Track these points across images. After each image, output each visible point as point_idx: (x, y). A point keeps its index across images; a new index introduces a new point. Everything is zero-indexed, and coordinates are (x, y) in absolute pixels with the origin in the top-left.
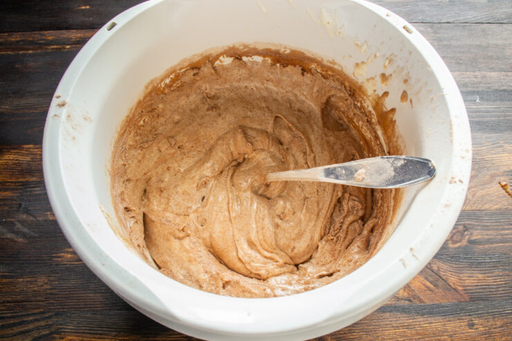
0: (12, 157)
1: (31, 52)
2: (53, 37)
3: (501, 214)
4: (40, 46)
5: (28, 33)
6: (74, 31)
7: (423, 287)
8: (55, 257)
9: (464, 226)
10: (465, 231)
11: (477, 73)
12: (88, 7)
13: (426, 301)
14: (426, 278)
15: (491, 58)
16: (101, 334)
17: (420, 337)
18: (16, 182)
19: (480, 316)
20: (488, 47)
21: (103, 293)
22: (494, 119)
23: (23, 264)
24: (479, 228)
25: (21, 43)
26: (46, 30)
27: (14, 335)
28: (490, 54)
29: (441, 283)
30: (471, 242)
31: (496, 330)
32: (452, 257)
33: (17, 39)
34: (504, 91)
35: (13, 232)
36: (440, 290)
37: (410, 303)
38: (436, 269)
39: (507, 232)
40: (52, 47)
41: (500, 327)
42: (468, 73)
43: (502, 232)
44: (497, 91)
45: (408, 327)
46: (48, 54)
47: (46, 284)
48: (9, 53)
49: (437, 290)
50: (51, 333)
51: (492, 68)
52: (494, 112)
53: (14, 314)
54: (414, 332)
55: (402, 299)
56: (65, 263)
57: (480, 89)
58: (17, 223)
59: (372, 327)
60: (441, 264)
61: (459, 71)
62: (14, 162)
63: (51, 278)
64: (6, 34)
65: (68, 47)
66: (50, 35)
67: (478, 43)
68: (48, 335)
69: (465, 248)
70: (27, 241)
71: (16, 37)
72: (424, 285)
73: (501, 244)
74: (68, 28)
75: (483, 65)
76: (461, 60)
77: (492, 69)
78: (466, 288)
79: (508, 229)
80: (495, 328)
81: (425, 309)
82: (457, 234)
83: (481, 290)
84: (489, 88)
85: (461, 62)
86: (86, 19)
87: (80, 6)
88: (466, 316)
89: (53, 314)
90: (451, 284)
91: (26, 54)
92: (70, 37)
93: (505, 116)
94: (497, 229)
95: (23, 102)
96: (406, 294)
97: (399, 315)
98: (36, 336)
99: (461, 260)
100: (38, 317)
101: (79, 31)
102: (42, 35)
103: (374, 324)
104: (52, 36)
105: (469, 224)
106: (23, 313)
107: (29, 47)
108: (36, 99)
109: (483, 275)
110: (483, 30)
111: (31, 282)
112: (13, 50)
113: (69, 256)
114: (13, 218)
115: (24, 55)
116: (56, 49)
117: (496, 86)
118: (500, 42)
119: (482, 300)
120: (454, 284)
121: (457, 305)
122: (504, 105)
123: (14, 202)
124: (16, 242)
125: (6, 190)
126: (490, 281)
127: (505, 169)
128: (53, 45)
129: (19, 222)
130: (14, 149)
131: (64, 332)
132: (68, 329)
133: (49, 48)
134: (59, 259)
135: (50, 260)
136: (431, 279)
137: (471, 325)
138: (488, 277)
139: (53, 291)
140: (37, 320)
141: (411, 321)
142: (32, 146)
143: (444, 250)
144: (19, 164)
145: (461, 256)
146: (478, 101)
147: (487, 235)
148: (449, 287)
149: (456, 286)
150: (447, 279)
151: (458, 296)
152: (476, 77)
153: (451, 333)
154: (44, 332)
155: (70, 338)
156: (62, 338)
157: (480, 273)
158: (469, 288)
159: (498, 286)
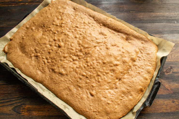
1: (13, 5)
4: (17, 3)
9: (171, 67)
10: (171, 69)
11: (176, 13)
16: (39, 105)
19: (176, 99)
24: (177, 68)
25: (10, 2)
27: (8, 105)
30: (173, 72)
32: (167, 78)
40: (21, 4)
42: (172, 13)
46: (20, 6)
48: (6, 6)
50: (21, 105)
53: (8, 98)
57: (177, 19)
61: (169, 12)
65: (27, 4)
67: (176, 2)
68: (20, 105)
69: (171, 75)
75: (178, 10)
76: (169, 8)
78: (171, 89)
82: (169, 70)
83: (177, 90)
85: (170, 9)
88: (172, 99)
89: (22, 98)
90: (166, 87)
95: (11, 23)
98: (16, 106)
99: (170, 79)
100: (16, 99)
105: (173, 66)
106: (11, 98)
107: (13, 4)
108: (16, 22)
109: (178, 84)
112: (7, 4)
115: (11, 6)
119: (178, 93)
120: (167, 87)
121: (168, 95)
128: (22, 3)
131: (26, 104)
132: (27, 103)
133: (20, 4)
137: (173, 102)
140: (16, 100)
143: (164, 76)
145: (170, 77)
148: (165, 88)
149: (168, 88)
150: (165, 86)
151: (169, 92)
152: (175, 14)
153: (166, 105)
154: (19, 104)
155: (28, 106)
156: (25, 106)
157: (177, 84)
158: (173, 89)
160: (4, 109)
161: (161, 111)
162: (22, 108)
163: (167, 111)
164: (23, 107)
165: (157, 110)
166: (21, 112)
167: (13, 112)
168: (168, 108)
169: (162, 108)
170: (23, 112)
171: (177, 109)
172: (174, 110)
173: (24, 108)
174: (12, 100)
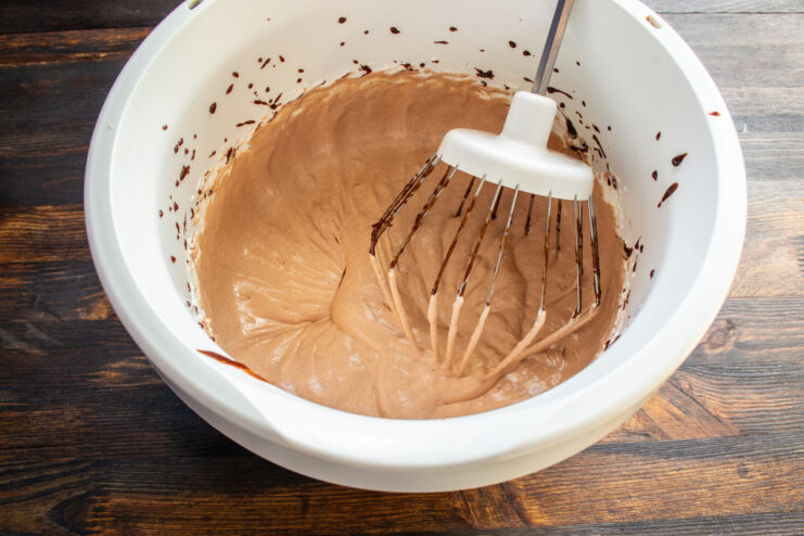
0: (18, 225)
1: (44, 63)
2: (79, 41)
3: (785, 302)
4: (59, 54)
5: (39, 34)
6: (111, 30)
7: (667, 415)
8: (91, 377)
9: (729, 321)
10: (729, 329)
11: (743, 89)
13: (672, 435)
14: (671, 401)
15: (764, 65)
16: (167, 494)
17: (665, 490)
18: (26, 264)
19: (755, 458)
20: (759, 49)
21: (168, 431)
22: (770, 158)
23: (40, 388)
24: (753, 324)
25: (28, 50)
26: (67, 30)
27: (29, 498)
28: (763, 60)
29: (694, 407)
30: (738, 345)
31: (781, 479)
32: (711, 369)
33: (23, 44)
34: (785, 115)
35: (25, 340)
36: (695, 420)
37: (648, 439)
38: (687, 386)
39: (794, 329)
40: (78, 55)
41: (788, 475)
42: (731, 89)
43: (788, 330)
44: (774, 115)
45: (645, 475)
46: (71, 66)
47: (78, 418)
48: (10, 65)
49: (688, 419)
50: (88, 494)
51: (765, 82)
52: (771, 147)
53: (30, 466)
54: (655, 483)
55: (635, 434)
56: (108, 385)
57: (748, 114)
58: (30, 326)
59: (589, 477)
60: (693, 379)
62: (22, 232)
63: (86, 410)
64: (5, 37)
65: (102, 55)
66: (74, 37)
67: (743, 43)
68: (83, 496)
69: (731, 354)
70: (46, 354)
71: (19, 41)
72: (669, 411)
73: (787, 349)
74: (103, 26)
75: (752, 76)
76: (718, 69)
77: (767, 83)
78: (733, 416)
79: (797, 326)
80: (780, 476)
81: (671, 448)
82: (719, 333)
83: (758, 419)
84: (762, 111)
85: (718, 72)
86: (130, 12)
88: (733, 458)
89: (89, 464)
90: (710, 410)
91: (37, 66)
92: (107, 39)
93: (788, 154)
94: (779, 326)
95: (35, 140)
96: (640, 426)
97: (630, 457)
98: (64, 498)
99: (725, 374)
100: (67, 470)
101: (120, 30)
102: (62, 37)
103: (593, 472)
104: (77, 38)
105: (737, 319)
106: (43, 464)
108: (55, 136)
109: (759, 396)
110: (751, 24)
111: (54, 417)
112: (17, 60)
113: (113, 374)
114: (23, 318)
115: (33, 69)
116: (85, 58)
117: (774, 108)
118: (778, 42)
119: (759, 434)
120: (715, 409)
121: (720, 441)
122: (785, 138)
123: (24, 294)
124: (28, 354)
125: (10, 276)
126: (771, 404)
127: (790, 234)
128: (80, 52)
129: (34, 323)
130: (22, 212)
131: (109, 491)
132: (115, 486)
133: (72, 56)
134: (98, 380)
135: (83, 381)
136: (679, 402)
137: (743, 472)
138: (767, 398)
139: (90, 429)
140: (65, 474)
141: (649, 466)
142: (49, 207)
143: (698, 359)
144: (30, 235)
145: (726, 367)
146: (745, 131)
147: (764, 334)
148: (707, 414)
149: (718, 413)
150: (705, 402)
151: (722, 428)
152: (741, 95)
153: (712, 484)
154: (77, 493)
155: (117, 500)
156: (106, 501)
157: (755, 393)
158: (737, 415)
159: (784, 412)
160: (12, 516)
161: (691, 514)
162: (91, 507)
163: (717, 513)
164: (97, 505)
165: (673, 507)
166: (87, 524)
167: (54, 525)
168: (721, 500)
169: (695, 500)
170: (94, 524)
171: (759, 501)
172: (745, 508)
173: (102, 509)
174: (47, 476)
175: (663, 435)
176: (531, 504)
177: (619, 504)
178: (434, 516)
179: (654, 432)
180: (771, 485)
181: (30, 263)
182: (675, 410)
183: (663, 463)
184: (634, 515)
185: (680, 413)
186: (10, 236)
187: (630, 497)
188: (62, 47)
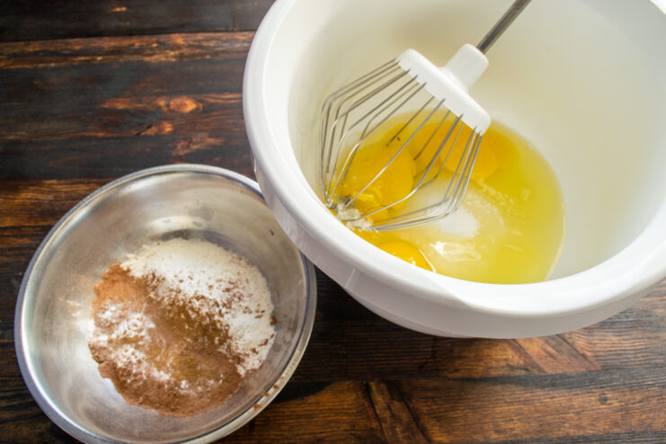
0: (30, 195)
1: (53, 65)
2: (81, 47)
4: (65, 57)
5: (50, 41)
6: (107, 38)
7: (543, 353)
12: (124, 9)
13: (546, 369)
14: (547, 342)
17: (540, 415)
18: (34, 227)
19: (613, 389)
25: (41, 54)
26: (73, 38)
29: (565, 347)
31: (634, 406)
33: (37, 49)
36: (565, 357)
37: (527, 373)
40: (80, 58)
41: (639, 402)
45: (525, 402)
46: (74, 67)
48: (26, 66)
49: (560, 357)
54: (533, 409)
59: (479, 403)
62: (33, 201)
64: (22, 43)
65: (99, 58)
66: (77, 44)
71: (34, 47)
72: (545, 350)
74: (100, 34)
78: (597, 354)
80: (633, 403)
81: (546, 380)
83: (615, 357)
86: (122, 24)
87: (114, 8)
88: (597, 388)
90: (579, 349)
91: (47, 67)
92: (102, 45)
95: (44, 126)
96: (522, 362)
97: (513, 387)
101: (114, 38)
102: (67, 44)
103: (482, 399)
104: (79, 45)
107: (50, 59)
108: (60, 123)
109: (618, 338)
112: (32, 62)
115: (45, 69)
116: (85, 61)
119: (618, 369)
120: (582, 348)
121: (585, 375)
125: (22, 236)
126: (627, 345)
128: (80, 56)
130: (33, 185)
133: (75, 59)
136: (553, 343)
137: (604, 400)
138: (624, 340)
141: (528, 395)
142: (54, 181)
144: (39, 204)
148: (575, 353)
149: (585, 352)
150: (574, 343)
151: (588, 364)
153: (579, 410)
157: (614, 336)
158: (600, 354)
159: (637, 351)
160: (20, 431)
161: (561, 434)
163: (581, 433)
165: (547, 428)
167: (53, 438)
168: (585, 423)
169: (564, 423)
171: (616, 424)
172: (604, 429)
175: (540, 370)
176: (433, 426)
177: (504, 426)
178: (354, 435)
179: (532, 367)
180: (625, 410)
181: (38, 227)
182: (550, 349)
183: (539, 392)
184: (515, 435)
185: (553, 351)
186: (23, 204)
187: (513, 420)
188: (67, 52)
